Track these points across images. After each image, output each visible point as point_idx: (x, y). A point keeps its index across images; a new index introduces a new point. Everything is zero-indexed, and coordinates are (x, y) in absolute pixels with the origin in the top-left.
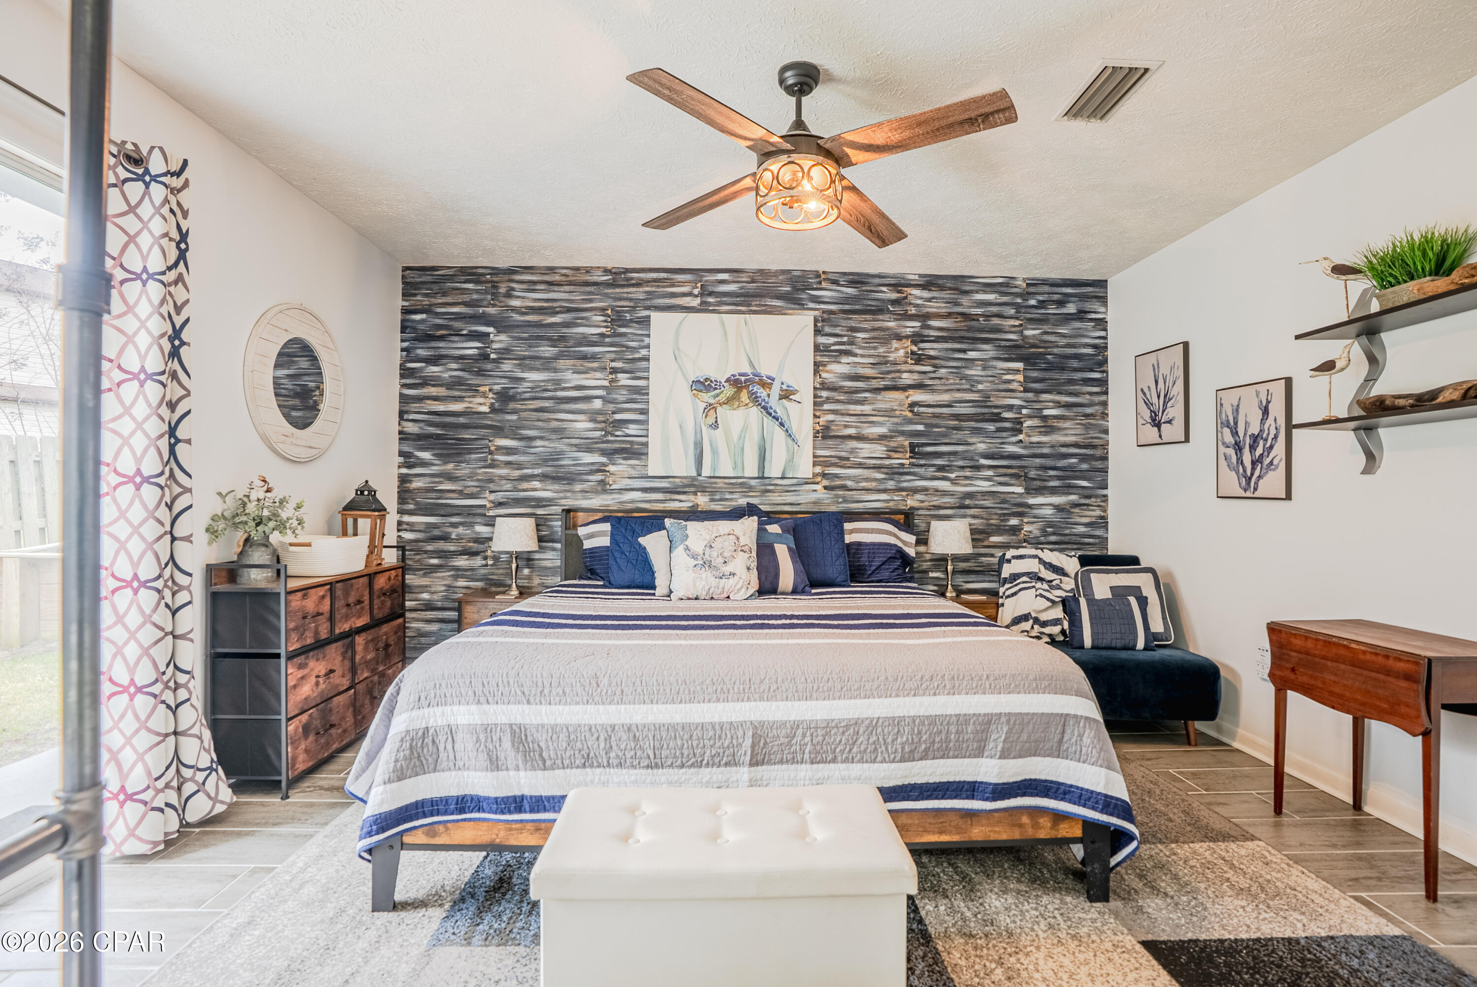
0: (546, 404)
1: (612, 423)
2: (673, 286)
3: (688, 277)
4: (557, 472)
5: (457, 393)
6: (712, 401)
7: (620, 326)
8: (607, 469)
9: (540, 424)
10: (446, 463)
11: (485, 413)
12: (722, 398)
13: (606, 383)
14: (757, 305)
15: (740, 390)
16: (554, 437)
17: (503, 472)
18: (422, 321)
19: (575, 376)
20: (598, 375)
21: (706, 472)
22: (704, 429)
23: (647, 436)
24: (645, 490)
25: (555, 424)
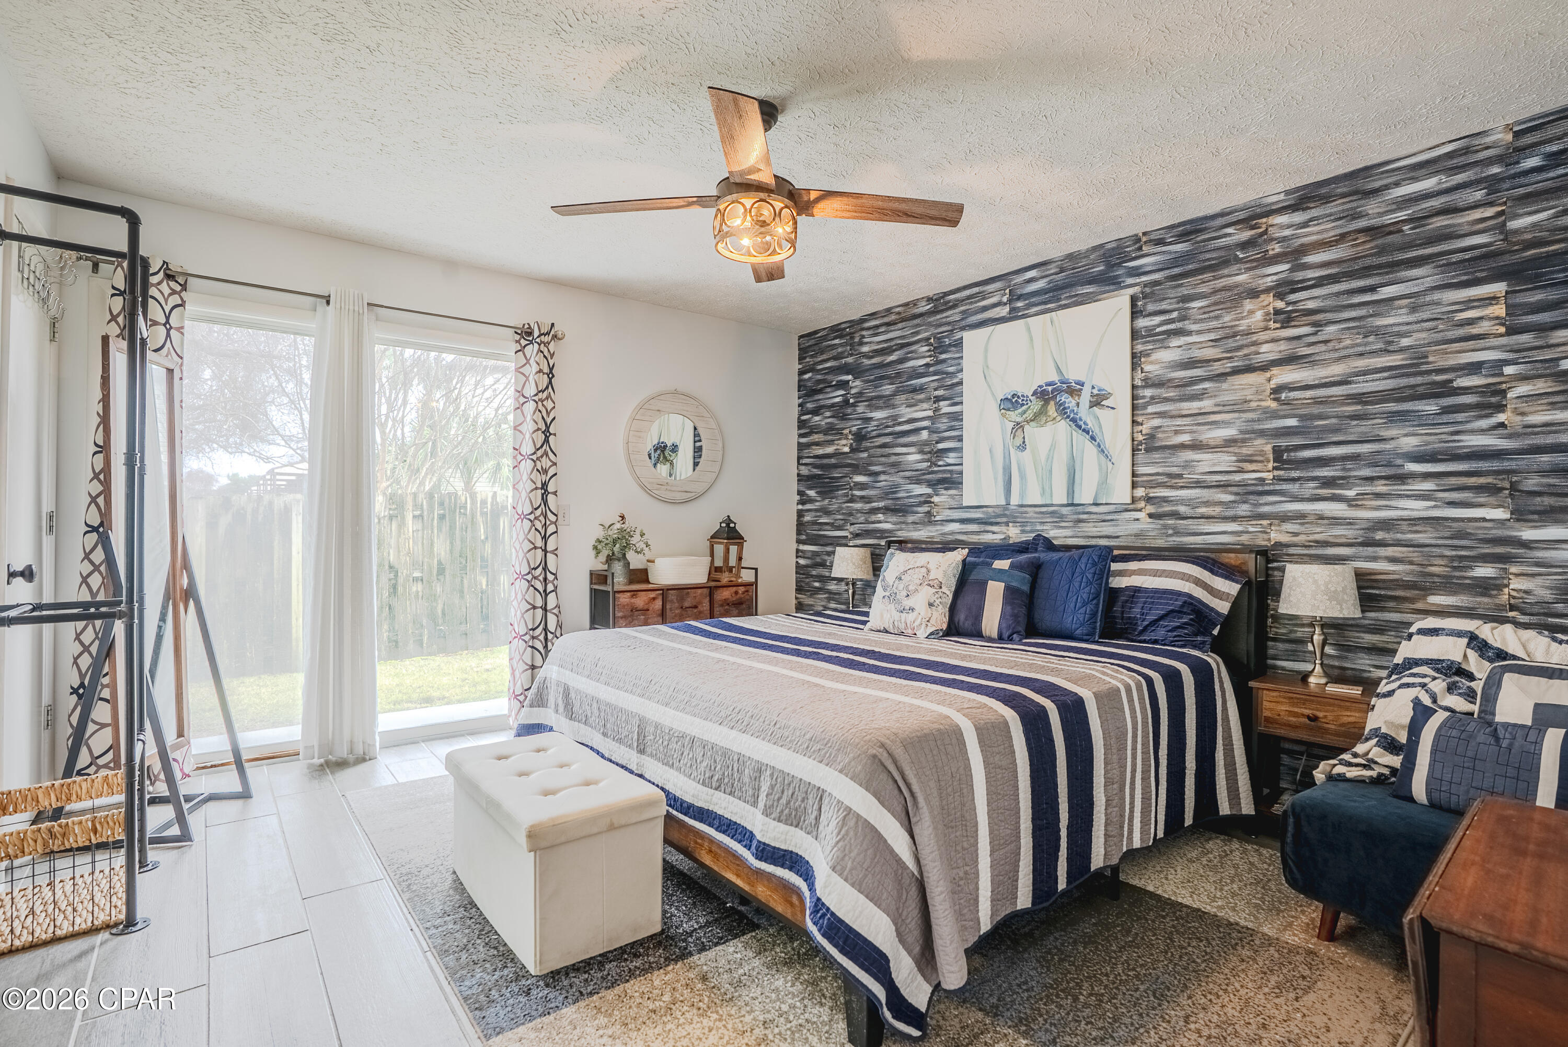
0: (887, 440)
1: (936, 453)
2: (984, 299)
3: (998, 285)
4: (896, 505)
5: (830, 438)
6: (1019, 419)
7: (941, 353)
8: (932, 500)
9: (883, 459)
10: (823, 499)
11: (847, 453)
12: (1030, 414)
13: (930, 413)
14: (1067, 298)
15: (1047, 402)
16: (893, 471)
17: (858, 506)
18: (810, 378)
19: (908, 410)
20: (925, 406)
21: (1015, 500)
22: (1012, 451)
23: (961, 464)
24: (963, 521)
25: (893, 459)
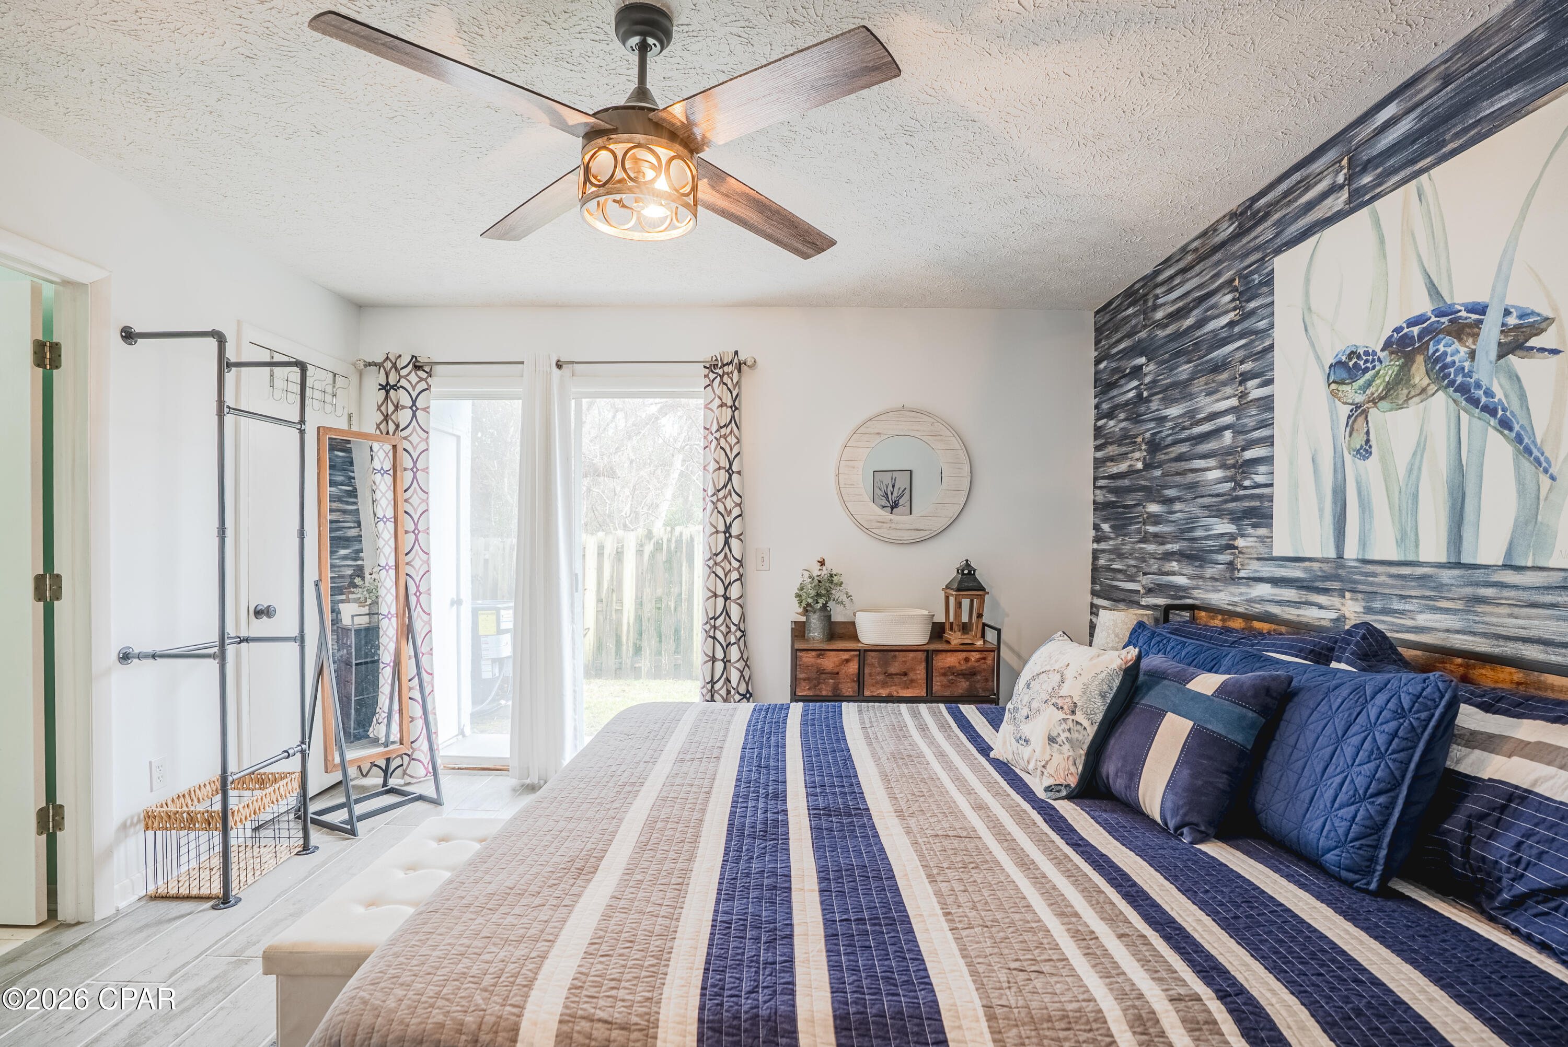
0: (1183, 448)
1: (1241, 466)
2: (1307, 189)
3: (1331, 155)
4: (1192, 549)
5: (1124, 449)
6: (1360, 398)
7: (1248, 301)
8: (1236, 543)
9: (1178, 479)
10: (1117, 536)
11: (1139, 471)
12: (1378, 388)
13: (1234, 402)
15: (1409, 360)
16: (1189, 496)
17: (1151, 547)
18: (1106, 368)
19: (1209, 399)
20: (1229, 390)
21: (1351, 552)
22: (1348, 458)
23: (1271, 485)
24: (1276, 582)
25: (1190, 477)
